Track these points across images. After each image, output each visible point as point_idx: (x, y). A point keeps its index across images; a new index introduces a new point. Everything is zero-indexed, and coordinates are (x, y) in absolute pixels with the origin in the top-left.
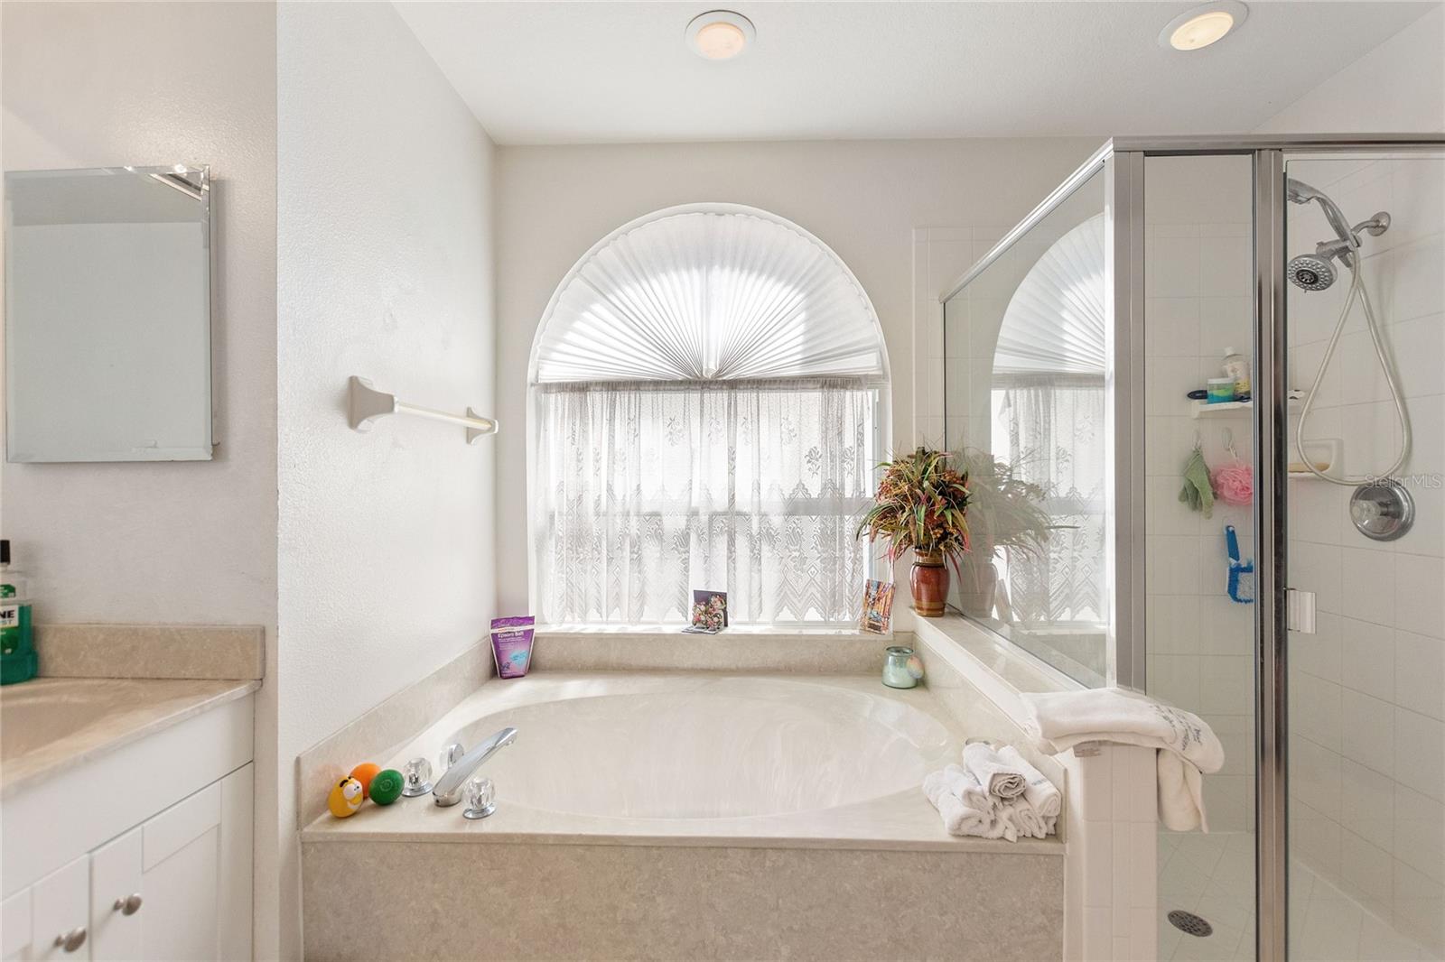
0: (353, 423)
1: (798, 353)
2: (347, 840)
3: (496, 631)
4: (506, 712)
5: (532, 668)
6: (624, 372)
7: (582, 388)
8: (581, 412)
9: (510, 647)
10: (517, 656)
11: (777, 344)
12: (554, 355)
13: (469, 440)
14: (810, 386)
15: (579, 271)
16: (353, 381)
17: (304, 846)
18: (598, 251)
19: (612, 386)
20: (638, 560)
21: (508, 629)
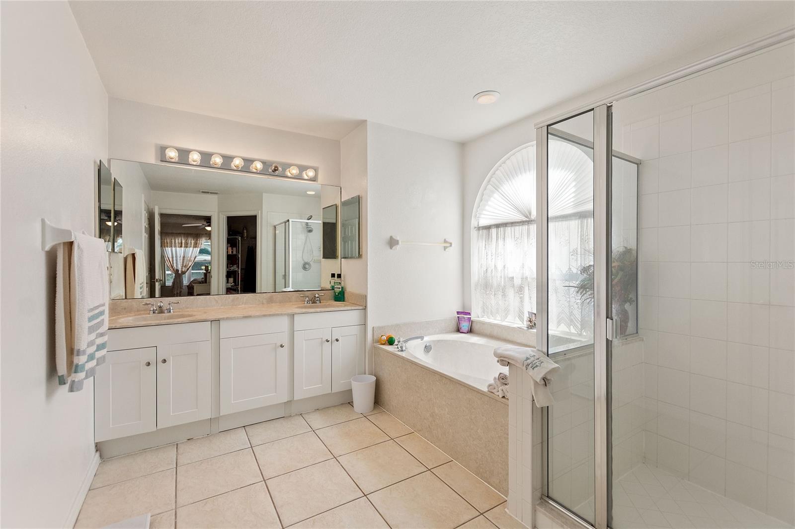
0: (391, 248)
1: (572, 202)
2: (379, 348)
3: (459, 316)
4: (450, 340)
5: (471, 331)
6: (504, 219)
7: (488, 228)
8: (489, 236)
9: (462, 322)
10: (465, 326)
11: (562, 199)
12: (482, 216)
13: (445, 250)
14: (573, 218)
15: (489, 181)
16: (391, 237)
17: (374, 348)
18: (495, 172)
19: (498, 226)
20: (504, 295)
21: (463, 316)
